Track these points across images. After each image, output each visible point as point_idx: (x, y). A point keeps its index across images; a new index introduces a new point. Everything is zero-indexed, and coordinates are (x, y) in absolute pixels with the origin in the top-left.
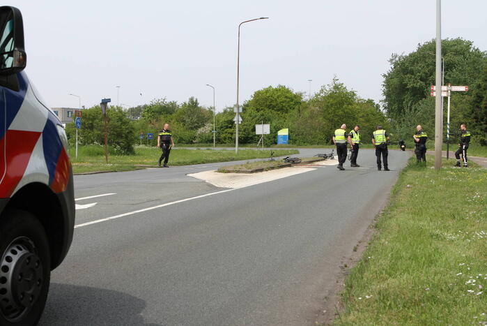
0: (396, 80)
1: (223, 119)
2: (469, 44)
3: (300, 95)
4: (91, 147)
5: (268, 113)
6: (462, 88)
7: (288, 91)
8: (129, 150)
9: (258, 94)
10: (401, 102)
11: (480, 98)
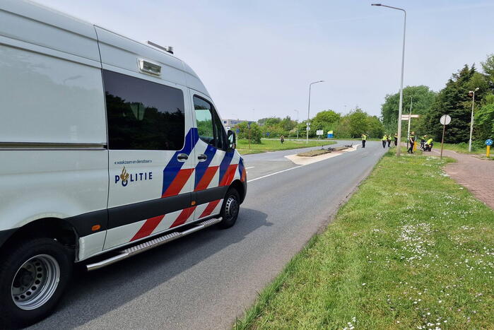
0: (387, 107)
1: (302, 126)
2: (427, 88)
3: (340, 114)
4: (242, 140)
5: (323, 123)
6: (416, 116)
7: (334, 113)
8: (259, 142)
9: (319, 114)
10: (390, 118)
11: (429, 118)
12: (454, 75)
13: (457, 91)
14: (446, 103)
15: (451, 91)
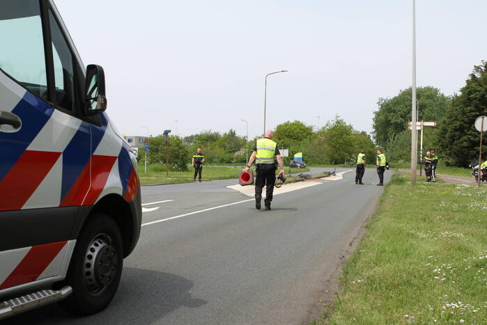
0: (382, 117)
2: (437, 90)
3: (311, 128)
5: (287, 141)
6: (432, 124)
7: (302, 125)
8: (184, 168)
9: (279, 127)
10: (386, 133)
11: (445, 131)
12: (477, 68)
13: (483, 89)
14: (469, 108)
15: (475, 91)
